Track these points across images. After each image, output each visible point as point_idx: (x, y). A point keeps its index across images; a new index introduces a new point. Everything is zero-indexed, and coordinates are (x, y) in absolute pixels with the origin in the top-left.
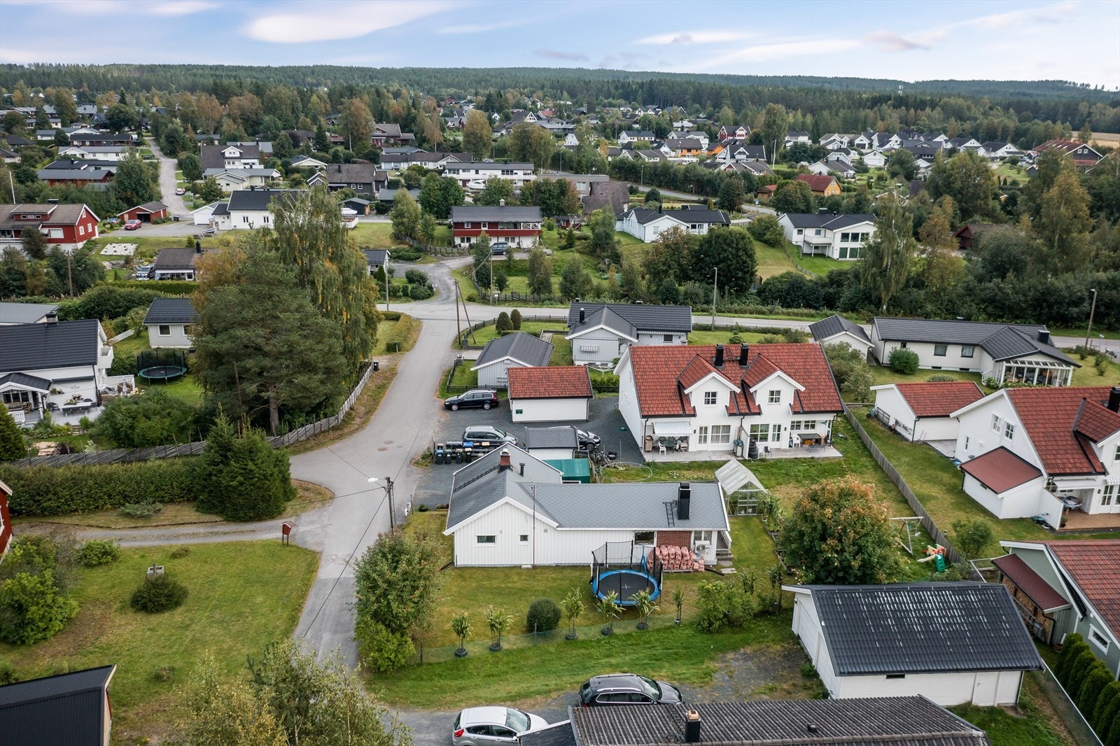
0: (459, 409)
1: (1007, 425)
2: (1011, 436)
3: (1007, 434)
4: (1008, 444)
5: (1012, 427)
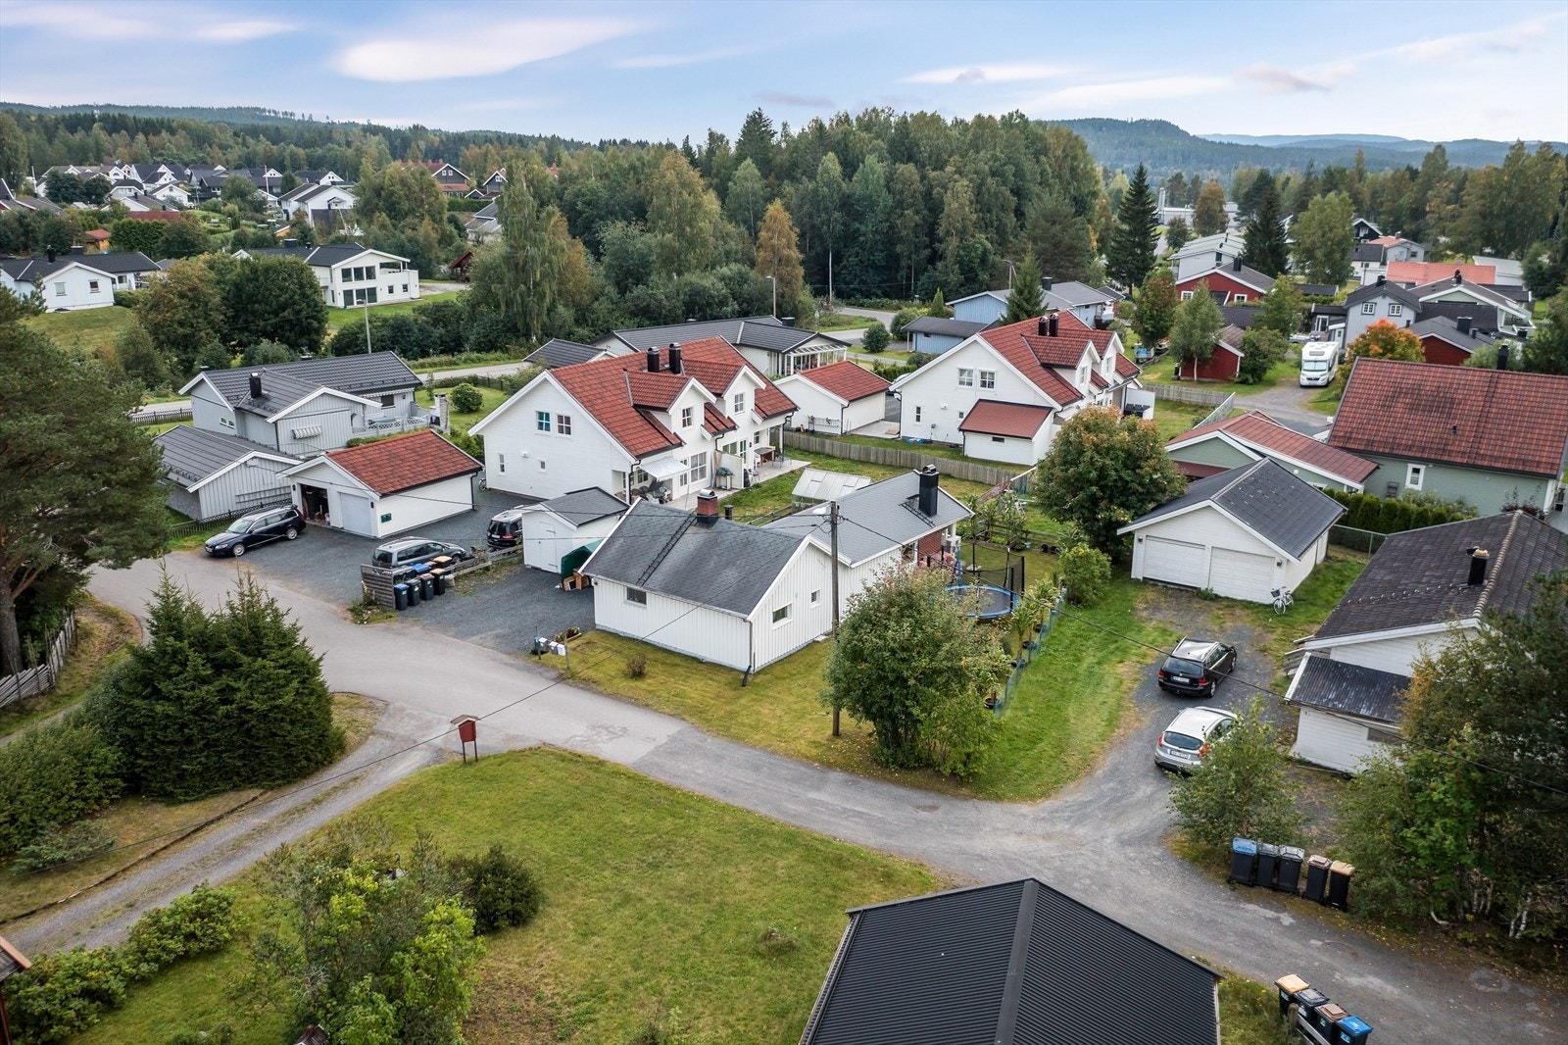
0: (247, 551)
1: (983, 374)
2: (991, 385)
3: (984, 384)
4: (987, 394)
5: (992, 374)
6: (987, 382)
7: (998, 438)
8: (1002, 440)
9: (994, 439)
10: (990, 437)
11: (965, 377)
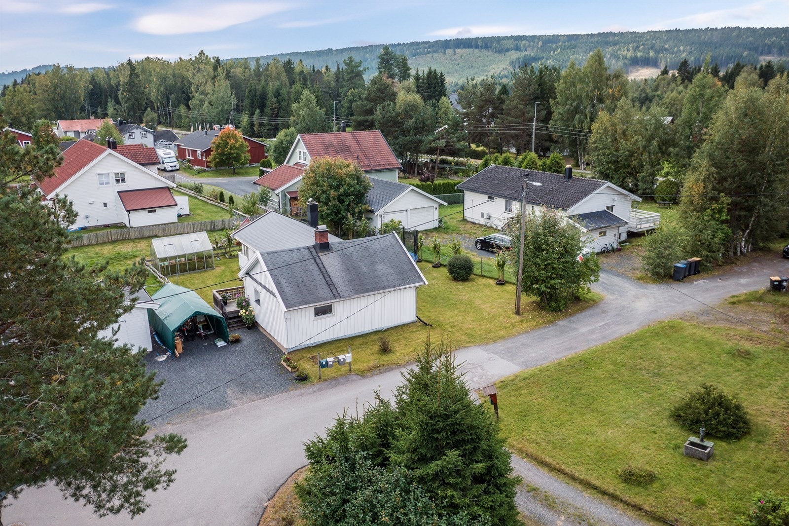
1: (117, 174)
2: (123, 180)
3: (118, 181)
4: (122, 187)
5: (123, 174)
6: (121, 178)
7: (152, 210)
8: (155, 211)
9: (149, 212)
10: (146, 211)
11: (104, 180)
